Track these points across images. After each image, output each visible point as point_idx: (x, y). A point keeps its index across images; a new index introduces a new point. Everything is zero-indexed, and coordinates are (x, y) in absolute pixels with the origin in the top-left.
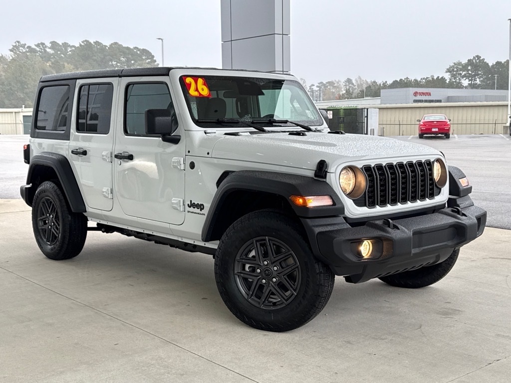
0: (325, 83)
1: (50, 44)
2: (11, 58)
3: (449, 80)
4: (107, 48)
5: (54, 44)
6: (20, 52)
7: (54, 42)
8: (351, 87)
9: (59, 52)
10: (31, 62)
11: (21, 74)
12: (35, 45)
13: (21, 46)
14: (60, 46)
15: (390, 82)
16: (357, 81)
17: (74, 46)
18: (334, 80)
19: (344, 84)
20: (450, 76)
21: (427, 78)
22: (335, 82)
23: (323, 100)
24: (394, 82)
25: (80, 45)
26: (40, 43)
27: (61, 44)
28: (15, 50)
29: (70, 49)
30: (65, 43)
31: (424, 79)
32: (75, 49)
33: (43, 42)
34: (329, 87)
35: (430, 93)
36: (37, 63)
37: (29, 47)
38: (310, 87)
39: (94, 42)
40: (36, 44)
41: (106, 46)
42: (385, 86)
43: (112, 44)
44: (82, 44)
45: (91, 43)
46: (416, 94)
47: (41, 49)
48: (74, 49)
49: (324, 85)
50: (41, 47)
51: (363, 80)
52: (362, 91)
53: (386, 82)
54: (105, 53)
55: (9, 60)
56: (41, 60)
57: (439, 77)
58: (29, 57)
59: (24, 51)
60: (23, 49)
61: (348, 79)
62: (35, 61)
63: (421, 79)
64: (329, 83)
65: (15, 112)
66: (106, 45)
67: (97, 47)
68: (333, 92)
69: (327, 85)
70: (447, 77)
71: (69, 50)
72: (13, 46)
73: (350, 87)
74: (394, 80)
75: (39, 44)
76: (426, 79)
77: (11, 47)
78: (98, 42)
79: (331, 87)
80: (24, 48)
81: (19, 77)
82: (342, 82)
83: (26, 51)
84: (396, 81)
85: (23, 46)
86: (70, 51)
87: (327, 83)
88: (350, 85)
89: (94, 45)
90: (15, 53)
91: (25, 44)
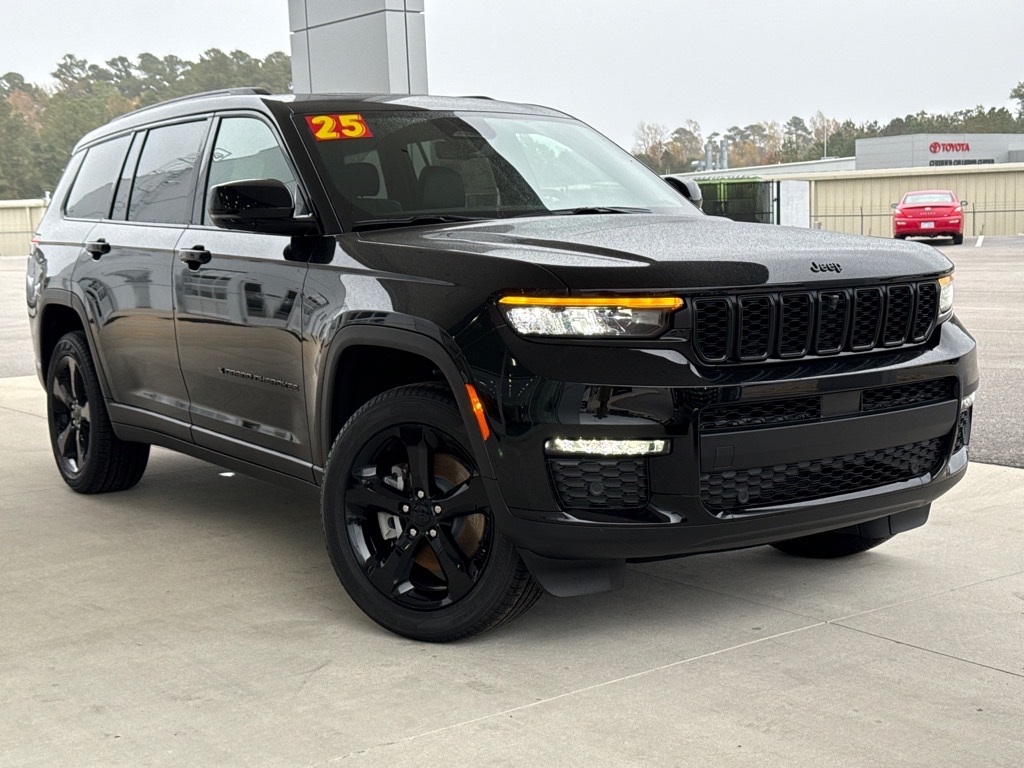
0: (742, 128)
1: (140, 60)
2: (55, 92)
3: (1018, 116)
4: (260, 64)
5: (147, 60)
6: (76, 78)
7: (147, 54)
8: (801, 135)
9: (158, 77)
10: (99, 98)
11: (75, 126)
12: (107, 63)
13: (77, 66)
14: (162, 63)
15: (884, 122)
16: (815, 123)
17: (189, 63)
18: (762, 122)
19: (786, 130)
20: (1019, 107)
21: (969, 111)
22: (765, 126)
23: (729, 167)
24: (893, 121)
25: (202, 60)
26: (116, 57)
27: (161, 59)
28: (64, 74)
29: (181, 70)
30: (171, 56)
31: (961, 113)
32: (192, 69)
33: (123, 55)
34: (751, 138)
35: (967, 146)
36: (109, 100)
37: (94, 67)
38: (710, 138)
39: (232, 54)
40: (109, 60)
41: (257, 61)
42: (872, 132)
43: (270, 56)
44: (206, 58)
45: (224, 56)
46: (935, 148)
47: (120, 70)
48: (189, 68)
49: (741, 133)
50: (120, 66)
51: (828, 121)
52: (820, 145)
53: (876, 123)
54: (256, 76)
55: (51, 96)
56: (119, 93)
57: (994, 109)
58: (94, 88)
59: (84, 75)
60: (80, 71)
61: (795, 118)
62: (107, 97)
63: (955, 113)
64: (751, 127)
65: (31, 208)
66: (258, 58)
67: (238, 62)
68: (762, 149)
69: (748, 132)
70: (1014, 108)
71: (178, 73)
72: (60, 65)
73: (798, 136)
74: (894, 118)
75: (114, 60)
76: (966, 114)
77: (55, 69)
78: (240, 52)
79: (757, 137)
80: (83, 68)
81: (71, 131)
82: (781, 125)
83: (88, 75)
84: (899, 120)
85: (82, 65)
86: (182, 74)
87: (747, 128)
88: (800, 132)
89: (232, 61)
90: (64, 81)
91: (85, 62)
